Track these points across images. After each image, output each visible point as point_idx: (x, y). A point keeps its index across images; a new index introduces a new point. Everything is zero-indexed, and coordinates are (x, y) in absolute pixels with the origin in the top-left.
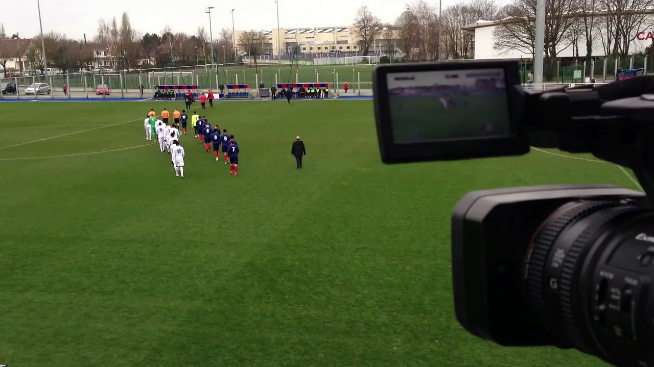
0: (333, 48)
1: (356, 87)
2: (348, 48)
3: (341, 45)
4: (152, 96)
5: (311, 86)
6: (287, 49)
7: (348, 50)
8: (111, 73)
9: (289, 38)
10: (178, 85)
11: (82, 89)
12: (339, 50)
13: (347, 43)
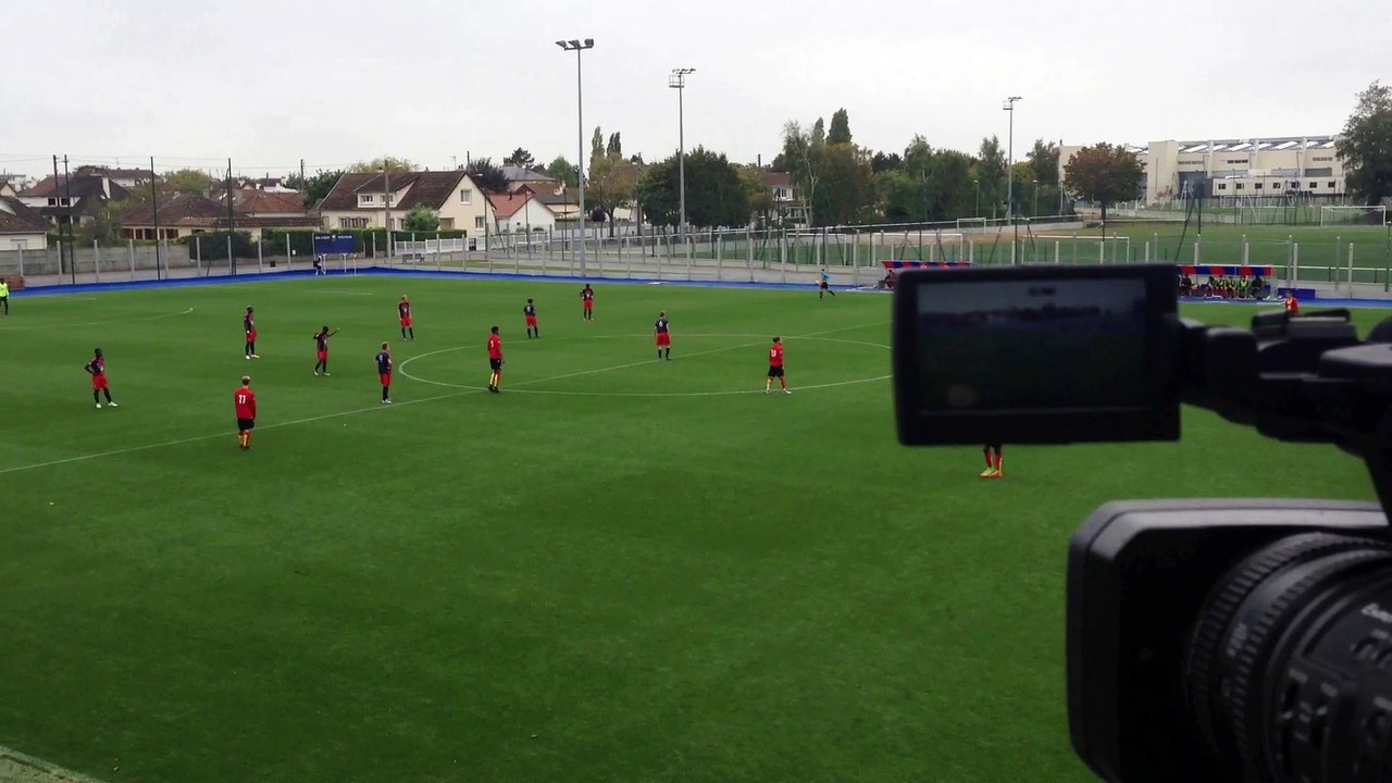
0: (1294, 185)
1: (1343, 278)
2: (1332, 185)
3: (1313, 180)
4: (875, 282)
5: (1229, 271)
6: (1181, 185)
7: (1330, 191)
8: (801, 232)
9: (1188, 163)
10: (931, 261)
11: (743, 264)
12: (1309, 189)
13: (1330, 175)
